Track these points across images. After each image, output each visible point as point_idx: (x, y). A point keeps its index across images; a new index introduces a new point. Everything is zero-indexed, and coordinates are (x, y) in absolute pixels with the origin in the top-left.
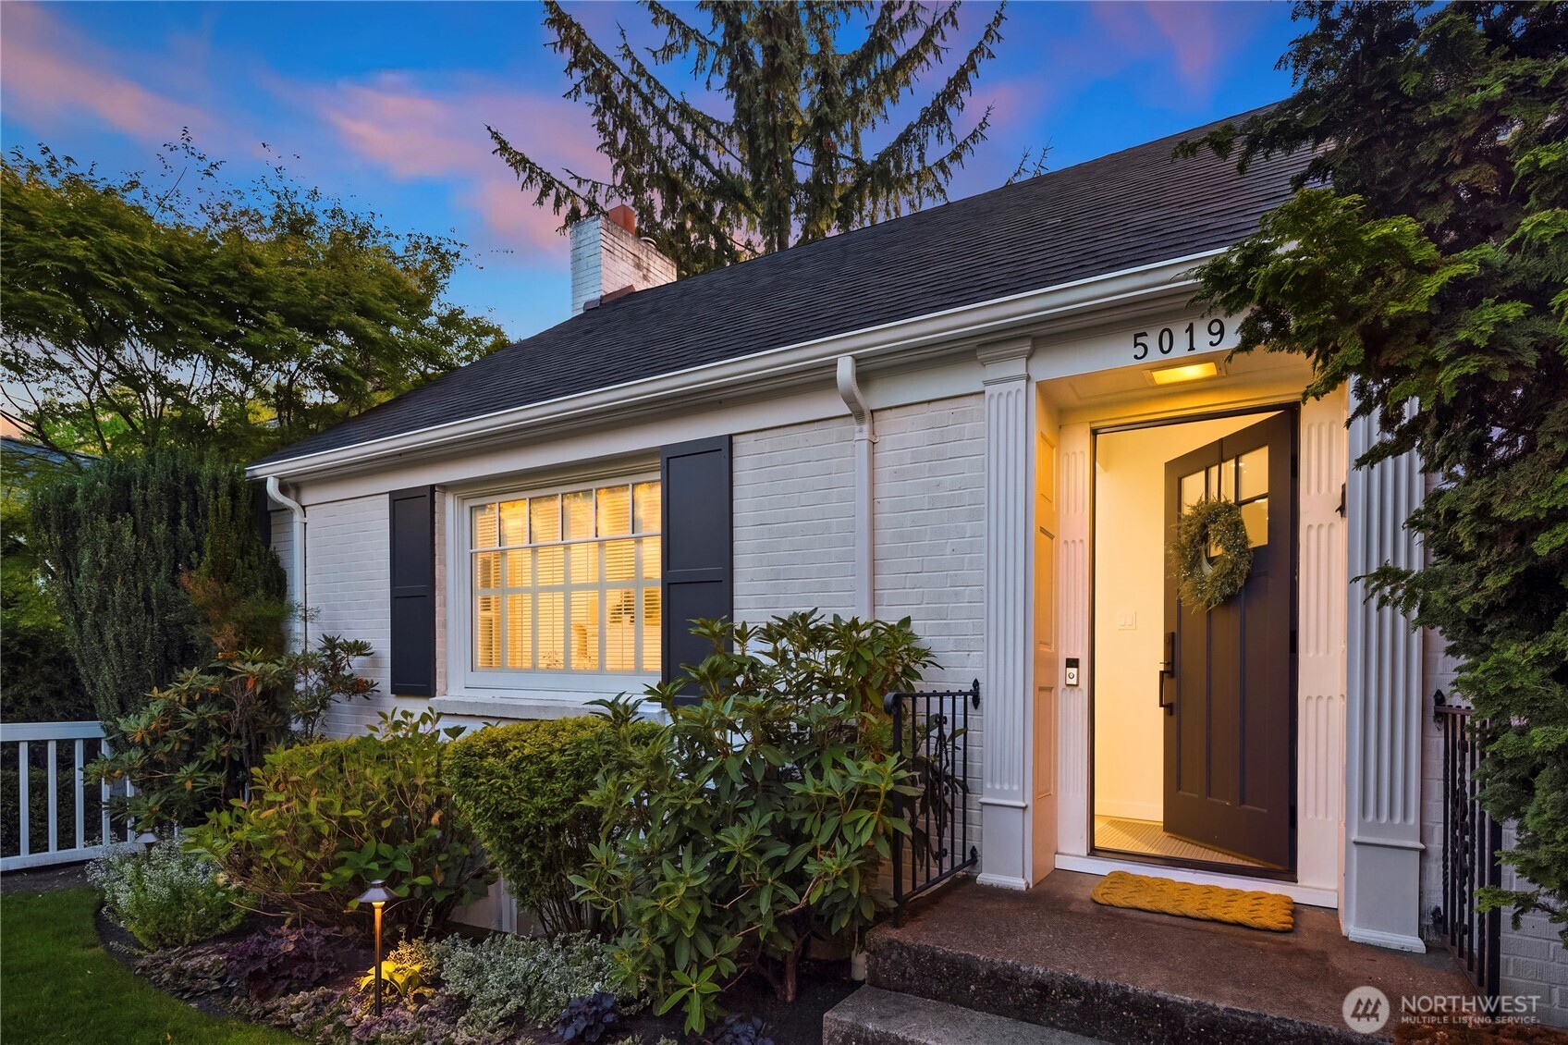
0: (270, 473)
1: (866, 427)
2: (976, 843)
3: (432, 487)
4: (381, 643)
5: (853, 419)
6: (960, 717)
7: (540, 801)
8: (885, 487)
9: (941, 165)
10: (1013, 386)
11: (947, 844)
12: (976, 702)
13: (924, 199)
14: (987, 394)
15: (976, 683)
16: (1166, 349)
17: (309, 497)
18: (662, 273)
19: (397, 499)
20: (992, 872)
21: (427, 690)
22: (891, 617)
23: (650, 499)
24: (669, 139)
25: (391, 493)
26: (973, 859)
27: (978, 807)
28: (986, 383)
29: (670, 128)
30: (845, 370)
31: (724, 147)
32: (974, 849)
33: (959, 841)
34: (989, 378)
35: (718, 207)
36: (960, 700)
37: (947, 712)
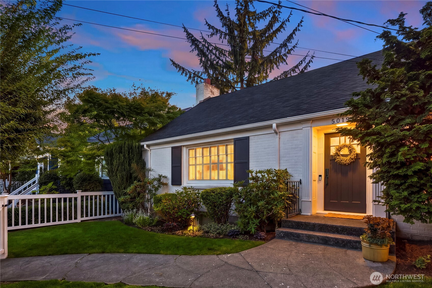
0: (145, 144)
1: (278, 136)
2: (300, 208)
3: (181, 146)
4: (169, 175)
5: (275, 134)
6: (297, 186)
7: (220, 200)
8: (282, 145)
9: (285, 55)
10: (308, 128)
11: (295, 208)
12: (301, 183)
13: (280, 63)
14: (303, 129)
15: (301, 180)
16: (338, 122)
17: (151, 148)
18: (216, 93)
19: (173, 148)
20: (304, 213)
21: (180, 184)
22: (283, 168)
23: (231, 148)
24: (213, 57)
25: (172, 147)
26: (300, 211)
27: (301, 201)
28: (303, 128)
29: (213, 54)
30: (274, 126)
31: (226, 56)
32: (300, 209)
33: (297, 208)
34: (303, 127)
35: (225, 70)
36: (298, 183)
37: (295, 185)
